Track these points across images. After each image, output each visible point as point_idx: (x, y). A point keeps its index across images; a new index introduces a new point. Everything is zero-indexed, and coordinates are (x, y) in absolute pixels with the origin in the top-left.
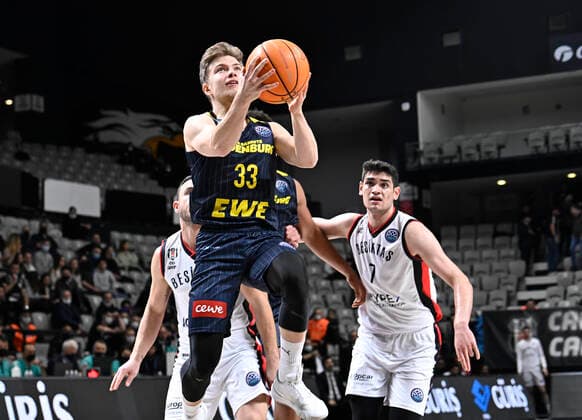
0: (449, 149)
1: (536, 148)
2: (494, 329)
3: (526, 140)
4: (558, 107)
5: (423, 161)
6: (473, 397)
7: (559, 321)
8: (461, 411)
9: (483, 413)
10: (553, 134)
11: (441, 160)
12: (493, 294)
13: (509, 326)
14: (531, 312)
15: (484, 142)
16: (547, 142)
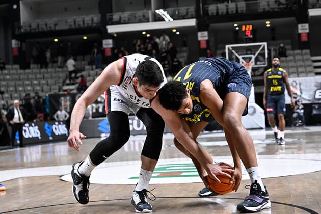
0: (34, 26)
1: (71, 26)
2: (53, 102)
3: (67, 22)
4: (79, 9)
5: (22, 30)
6: (45, 130)
8: (41, 136)
9: (49, 136)
10: (77, 20)
11: (31, 30)
12: (53, 87)
13: (60, 100)
15: (49, 23)
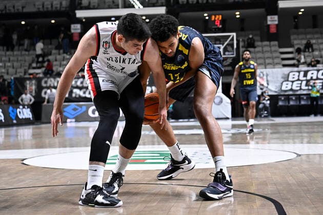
0: (1, 7)
1: (39, 9)
2: (19, 86)
3: (35, 5)
6: (9, 113)
7: (46, 82)
8: (4, 119)
9: (13, 120)
10: (46, 3)
12: (18, 70)
13: (25, 84)
14: (35, 78)
15: (16, 5)
16: (43, 7)
